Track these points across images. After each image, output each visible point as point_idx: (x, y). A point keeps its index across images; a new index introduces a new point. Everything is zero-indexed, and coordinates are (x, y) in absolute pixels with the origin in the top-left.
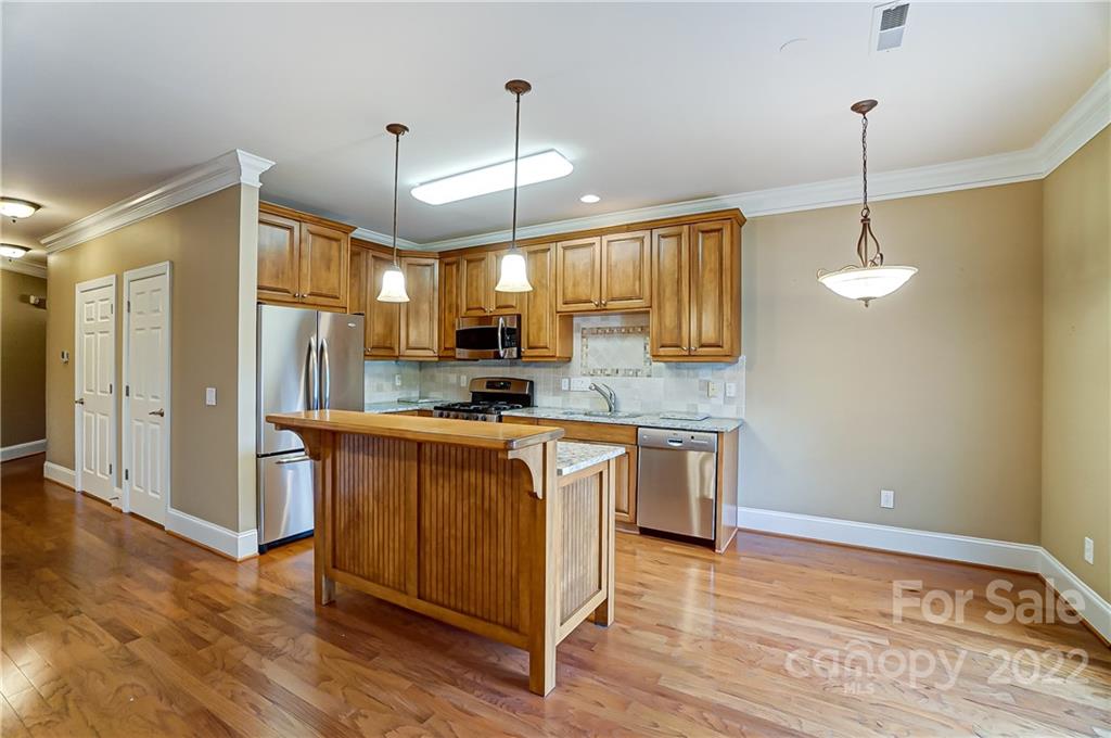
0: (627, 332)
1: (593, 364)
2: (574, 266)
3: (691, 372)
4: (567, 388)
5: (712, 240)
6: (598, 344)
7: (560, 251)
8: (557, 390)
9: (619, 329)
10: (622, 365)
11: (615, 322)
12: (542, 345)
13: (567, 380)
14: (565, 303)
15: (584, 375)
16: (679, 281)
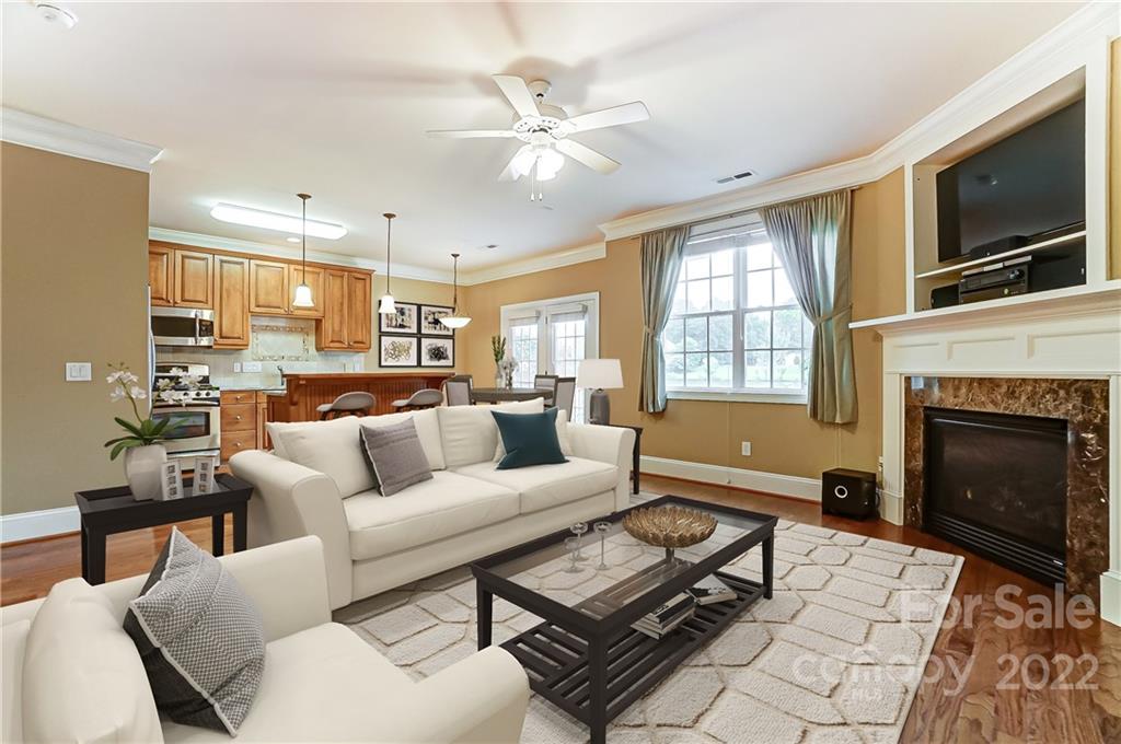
0: (290, 331)
1: (262, 351)
2: (266, 280)
3: (335, 358)
4: (239, 370)
5: (360, 285)
6: (268, 338)
7: (253, 267)
8: (230, 372)
9: (284, 328)
10: (286, 353)
11: (281, 323)
12: (236, 335)
13: (239, 365)
14: (258, 306)
15: (255, 360)
16: (342, 304)
